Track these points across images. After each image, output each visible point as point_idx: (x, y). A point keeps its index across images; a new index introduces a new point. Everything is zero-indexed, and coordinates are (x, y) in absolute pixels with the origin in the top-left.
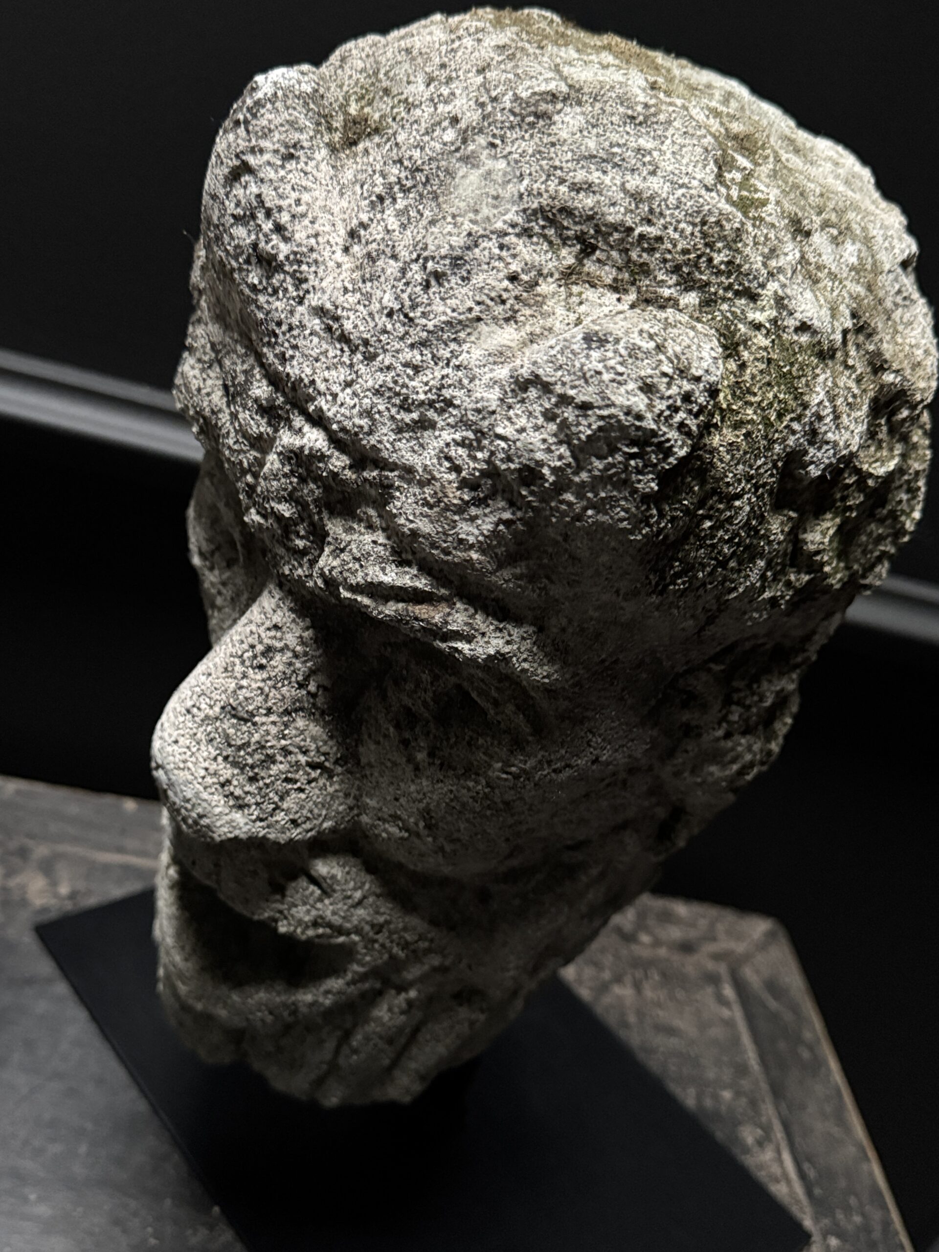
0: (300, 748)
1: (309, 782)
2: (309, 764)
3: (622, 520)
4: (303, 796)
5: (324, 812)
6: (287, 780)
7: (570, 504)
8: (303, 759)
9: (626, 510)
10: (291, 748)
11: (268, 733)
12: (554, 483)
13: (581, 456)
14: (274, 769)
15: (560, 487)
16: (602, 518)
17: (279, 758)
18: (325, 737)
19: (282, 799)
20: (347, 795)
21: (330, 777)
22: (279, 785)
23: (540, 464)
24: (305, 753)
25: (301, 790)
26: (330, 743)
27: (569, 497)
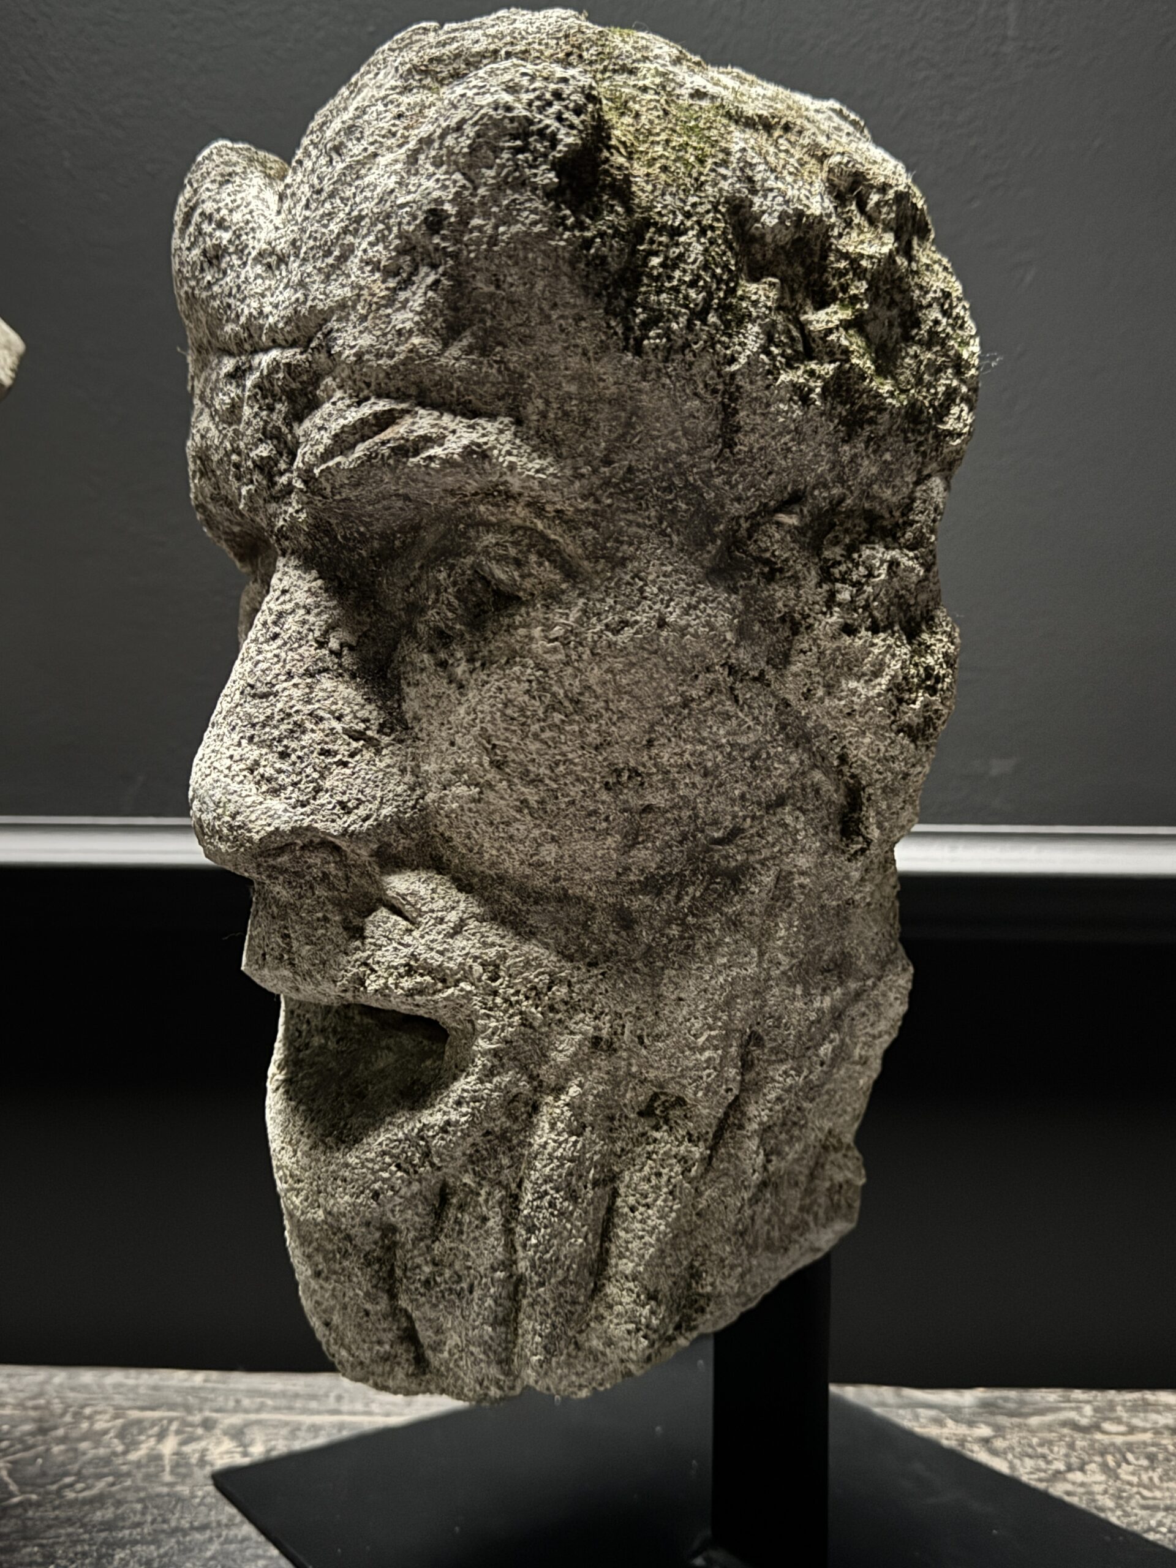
0: (332, 713)
1: (352, 755)
2: (346, 731)
3: (535, 223)
4: (348, 771)
5: (379, 794)
6: (325, 753)
7: (480, 228)
8: (338, 726)
9: (534, 211)
10: (321, 713)
11: (291, 697)
12: (458, 214)
13: (472, 173)
14: (306, 739)
15: (464, 218)
16: (516, 228)
17: (309, 725)
18: (359, 699)
19: (322, 777)
20: (403, 771)
21: (378, 752)
22: (315, 758)
23: (439, 201)
24: (339, 719)
25: (345, 764)
26: (369, 707)
27: (476, 222)
